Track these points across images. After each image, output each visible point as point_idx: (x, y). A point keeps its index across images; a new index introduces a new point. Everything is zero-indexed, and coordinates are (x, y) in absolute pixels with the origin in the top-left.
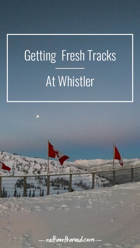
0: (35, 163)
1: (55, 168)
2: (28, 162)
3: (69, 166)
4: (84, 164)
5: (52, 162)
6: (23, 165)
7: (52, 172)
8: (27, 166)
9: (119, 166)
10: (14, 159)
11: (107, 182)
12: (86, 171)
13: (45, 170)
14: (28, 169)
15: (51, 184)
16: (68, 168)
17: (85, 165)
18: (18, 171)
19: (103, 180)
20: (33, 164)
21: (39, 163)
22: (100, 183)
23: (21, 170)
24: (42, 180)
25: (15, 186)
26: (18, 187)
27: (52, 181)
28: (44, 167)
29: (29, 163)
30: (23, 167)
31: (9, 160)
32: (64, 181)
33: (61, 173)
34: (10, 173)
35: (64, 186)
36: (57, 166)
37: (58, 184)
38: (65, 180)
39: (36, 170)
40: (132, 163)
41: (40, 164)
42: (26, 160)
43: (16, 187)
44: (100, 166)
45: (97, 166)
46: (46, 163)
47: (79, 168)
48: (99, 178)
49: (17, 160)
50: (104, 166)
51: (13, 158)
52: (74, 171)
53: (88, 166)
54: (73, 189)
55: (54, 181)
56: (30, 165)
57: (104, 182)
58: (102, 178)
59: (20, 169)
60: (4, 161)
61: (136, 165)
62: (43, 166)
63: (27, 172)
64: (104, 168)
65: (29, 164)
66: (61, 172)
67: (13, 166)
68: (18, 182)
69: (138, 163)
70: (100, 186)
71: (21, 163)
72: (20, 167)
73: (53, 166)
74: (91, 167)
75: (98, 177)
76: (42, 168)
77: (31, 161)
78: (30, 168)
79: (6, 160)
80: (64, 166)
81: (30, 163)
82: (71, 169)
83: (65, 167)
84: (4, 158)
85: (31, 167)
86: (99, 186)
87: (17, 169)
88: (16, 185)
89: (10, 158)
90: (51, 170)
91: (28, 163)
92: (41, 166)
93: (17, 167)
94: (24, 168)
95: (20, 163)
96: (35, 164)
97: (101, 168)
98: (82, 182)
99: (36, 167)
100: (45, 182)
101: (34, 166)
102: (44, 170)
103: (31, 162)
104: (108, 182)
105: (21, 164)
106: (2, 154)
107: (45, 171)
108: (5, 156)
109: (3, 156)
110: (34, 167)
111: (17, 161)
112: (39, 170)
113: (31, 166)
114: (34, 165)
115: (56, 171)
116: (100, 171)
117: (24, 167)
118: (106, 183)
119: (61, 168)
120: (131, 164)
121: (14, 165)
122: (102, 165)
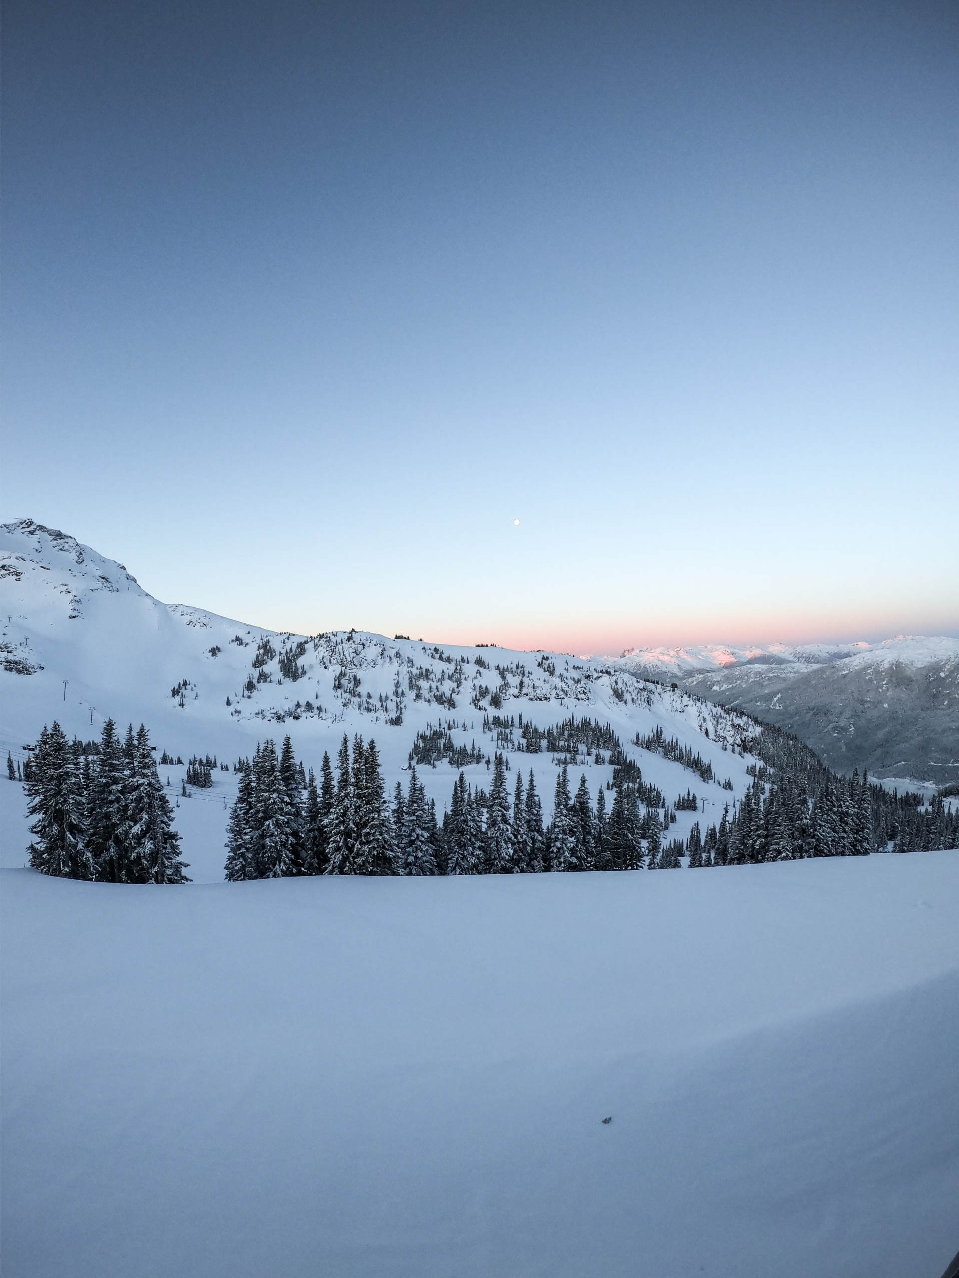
0: (478, 667)
1: (556, 681)
2: (453, 664)
3: (608, 673)
4: (659, 664)
5: (543, 658)
6: (431, 676)
7: (546, 699)
8: (449, 681)
9: (795, 673)
10: (398, 655)
11: (755, 731)
12: (674, 691)
13: (521, 690)
14: (453, 691)
15: (544, 743)
16: (606, 679)
17: (664, 670)
18: (414, 700)
19: (739, 726)
20: (470, 669)
21: (493, 665)
22: (728, 738)
23: (427, 697)
24: (508, 731)
25: (411, 758)
26: (419, 762)
27: (549, 733)
28: (514, 681)
29: (456, 669)
30: (434, 685)
31: (380, 661)
32: (593, 730)
33: (579, 699)
34: (386, 711)
35: (594, 752)
36: (565, 674)
37: (572, 745)
38: (597, 725)
39: (484, 692)
40: (844, 660)
41: (498, 668)
42: (444, 656)
43: (413, 763)
44: (720, 670)
45: (709, 672)
46: (521, 665)
47: (647, 681)
48: (724, 718)
49: (411, 657)
50: (737, 672)
51: (392, 653)
52: (630, 690)
53: (676, 671)
54: (631, 762)
55: (555, 731)
56: (460, 674)
57: (745, 733)
58: (737, 716)
59: (425, 693)
60: (361, 666)
61: (860, 667)
62: (509, 677)
63: (451, 704)
64: (738, 679)
65: (458, 672)
66: (580, 696)
67: (397, 685)
68: (420, 741)
69: (869, 662)
70: (729, 747)
71: (427, 671)
72: (423, 684)
73: (548, 674)
74: (690, 674)
75: (722, 712)
76: (507, 685)
77: (463, 661)
78: (460, 688)
79: (369, 661)
80: (589, 673)
81: (458, 668)
82: (616, 683)
83: (596, 675)
84: (361, 656)
85: (463, 681)
86: (726, 749)
87: (412, 695)
88: (414, 756)
89: (381, 655)
90: (544, 692)
91: (454, 668)
92: (504, 678)
93: (411, 687)
94: (437, 689)
95: (421, 668)
96: (478, 672)
97: (727, 679)
98: (661, 731)
99: (483, 682)
100: (524, 737)
101: (475, 678)
102: (517, 692)
103: (465, 664)
104: (759, 729)
105: (426, 675)
106: (351, 642)
107: (518, 697)
108: (363, 645)
109: (354, 646)
110: (475, 682)
111: (410, 661)
112: (495, 691)
113: (465, 679)
114: (475, 674)
115: (562, 693)
116: (723, 689)
117: (439, 684)
118: (751, 736)
119: (579, 681)
120: (839, 663)
121: (400, 680)
122: (727, 667)
